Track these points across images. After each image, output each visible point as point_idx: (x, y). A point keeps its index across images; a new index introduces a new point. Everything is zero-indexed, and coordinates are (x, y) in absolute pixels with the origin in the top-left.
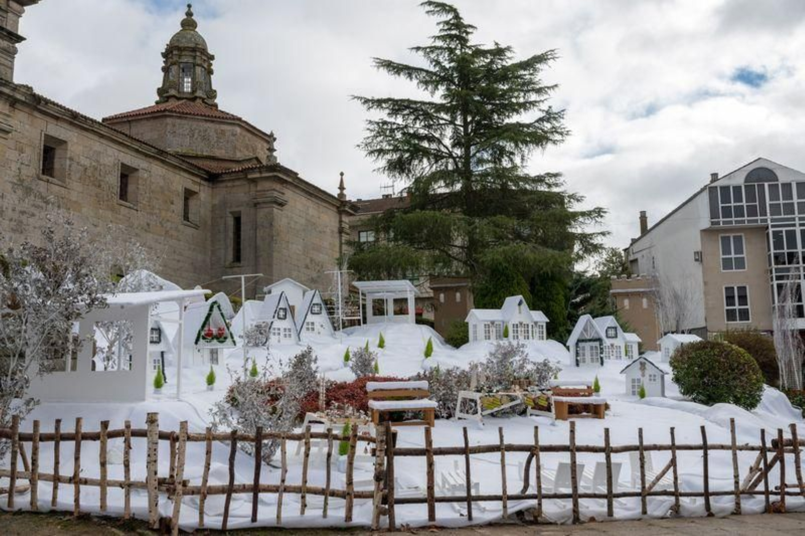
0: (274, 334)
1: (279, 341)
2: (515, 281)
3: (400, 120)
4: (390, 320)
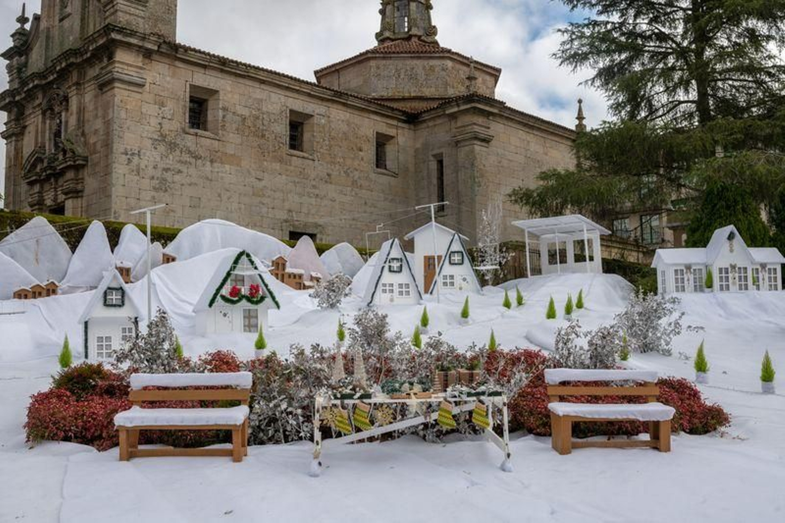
0: (384, 291)
1: (392, 300)
2: (739, 207)
3: (615, 18)
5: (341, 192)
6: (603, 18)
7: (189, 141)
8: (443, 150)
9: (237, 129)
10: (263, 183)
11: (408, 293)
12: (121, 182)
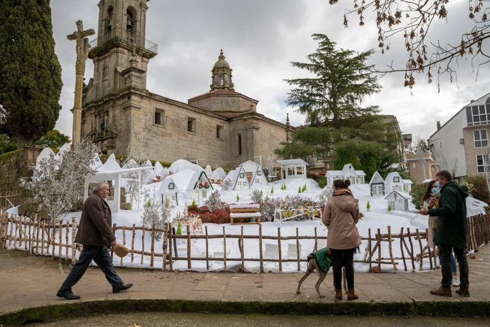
0: (239, 185)
1: (241, 187)
3: (305, 88)
4: (294, 177)
5: (205, 147)
6: (301, 88)
7: (155, 129)
8: (241, 132)
9: (171, 124)
10: (180, 144)
11: (246, 185)
12: (133, 144)
